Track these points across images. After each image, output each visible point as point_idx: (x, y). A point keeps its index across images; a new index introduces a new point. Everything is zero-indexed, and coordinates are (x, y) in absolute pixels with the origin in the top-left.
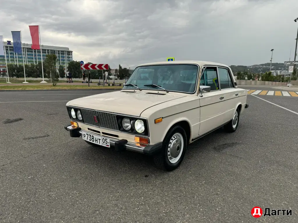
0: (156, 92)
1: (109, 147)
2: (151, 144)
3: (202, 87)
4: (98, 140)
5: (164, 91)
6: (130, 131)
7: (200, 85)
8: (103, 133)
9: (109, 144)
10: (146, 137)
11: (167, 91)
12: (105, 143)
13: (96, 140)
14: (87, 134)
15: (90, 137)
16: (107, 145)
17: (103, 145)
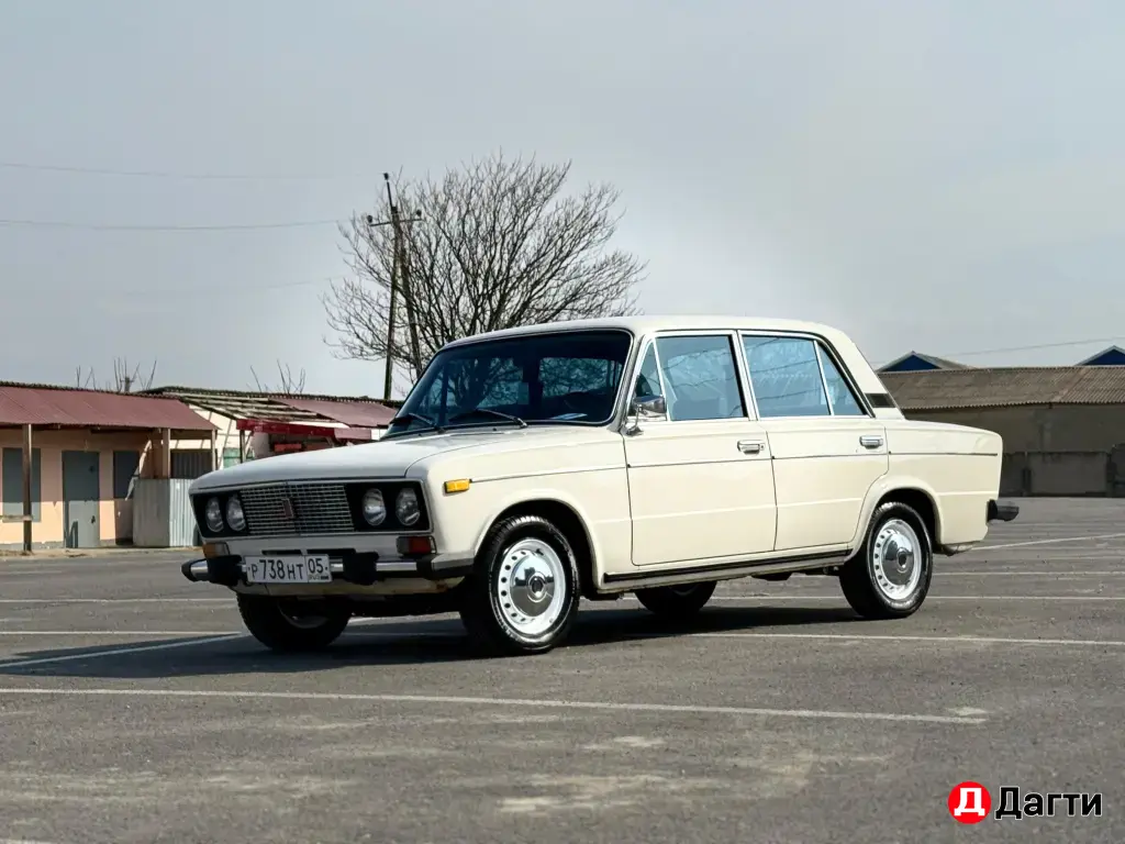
1: (330, 580)
2: (440, 550)
5: (514, 423)
8: (311, 552)
9: (328, 573)
10: (427, 532)
11: (520, 424)
12: (317, 573)
13: (290, 572)
14: (261, 561)
15: (272, 569)
16: (322, 578)
17: (312, 581)
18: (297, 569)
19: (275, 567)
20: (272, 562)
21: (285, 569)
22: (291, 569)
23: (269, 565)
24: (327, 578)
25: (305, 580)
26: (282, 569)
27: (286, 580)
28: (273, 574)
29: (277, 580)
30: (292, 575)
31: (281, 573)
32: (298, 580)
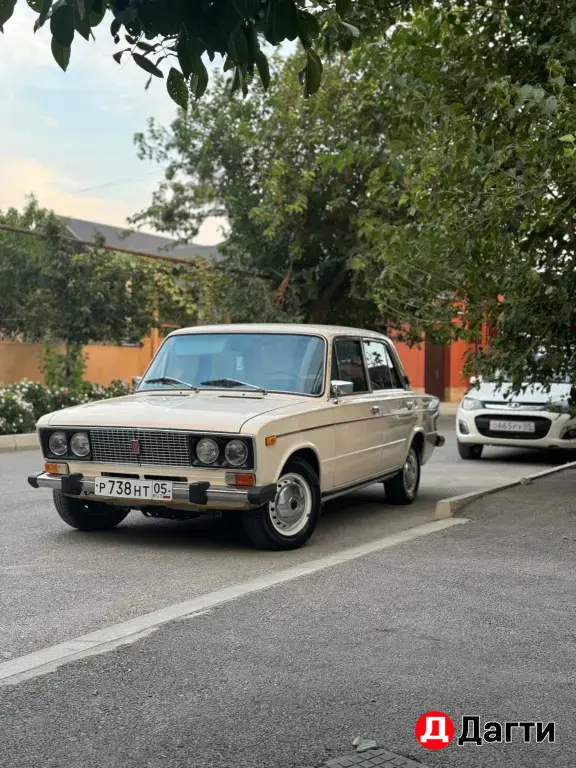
0: (240, 394)
1: (171, 499)
2: (259, 484)
3: (337, 383)
4: (143, 490)
5: (258, 391)
6: (216, 465)
7: (332, 379)
8: (147, 477)
9: (170, 494)
10: (251, 471)
11: (264, 392)
12: (160, 493)
14: (110, 481)
15: (120, 487)
16: (165, 497)
17: (155, 498)
19: (123, 487)
20: (121, 483)
21: (133, 491)
22: (137, 489)
23: (117, 485)
24: (168, 497)
25: (149, 497)
26: (129, 488)
27: (132, 496)
28: (120, 491)
29: (123, 495)
30: (138, 493)
31: (128, 491)
32: (143, 497)
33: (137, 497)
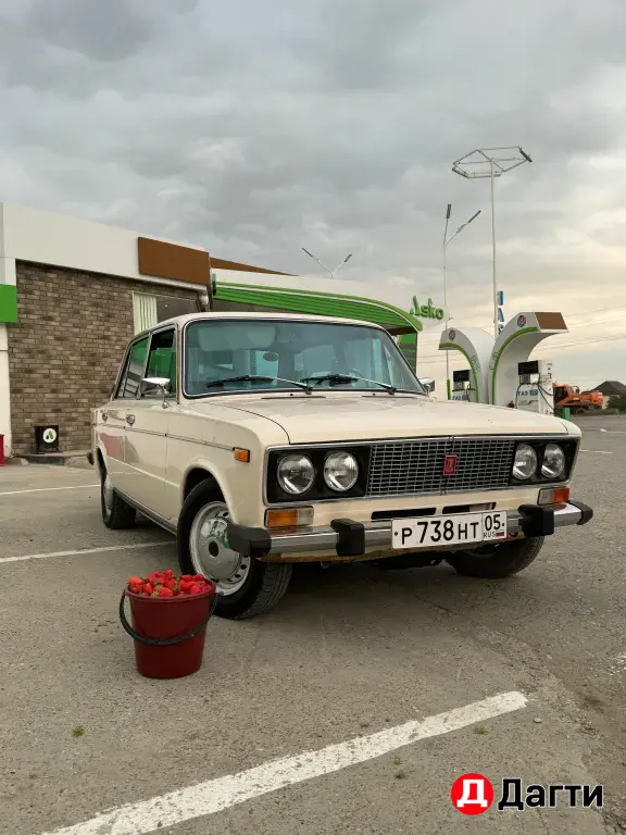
1: (505, 537)
8: (447, 510)
9: (504, 529)
12: (493, 529)
13: (460, 532)
14: (419, 524)
15: (436, 531)
16: (498, 534)
17: (485, 539)
18: (470, 529)
19: (441, 529)
20: (438, 523)
21: (455, 530)
22: (463, 528)
23: (431, 527)
24: (502, 534)
25: (479, 539)
26: (451, 530)
27: (455, 541)
28: (436, 536)
29: (443, 542)
30: (463, 535)
31: (448, 534)
32: (471, 539)
33: (463, 541)
